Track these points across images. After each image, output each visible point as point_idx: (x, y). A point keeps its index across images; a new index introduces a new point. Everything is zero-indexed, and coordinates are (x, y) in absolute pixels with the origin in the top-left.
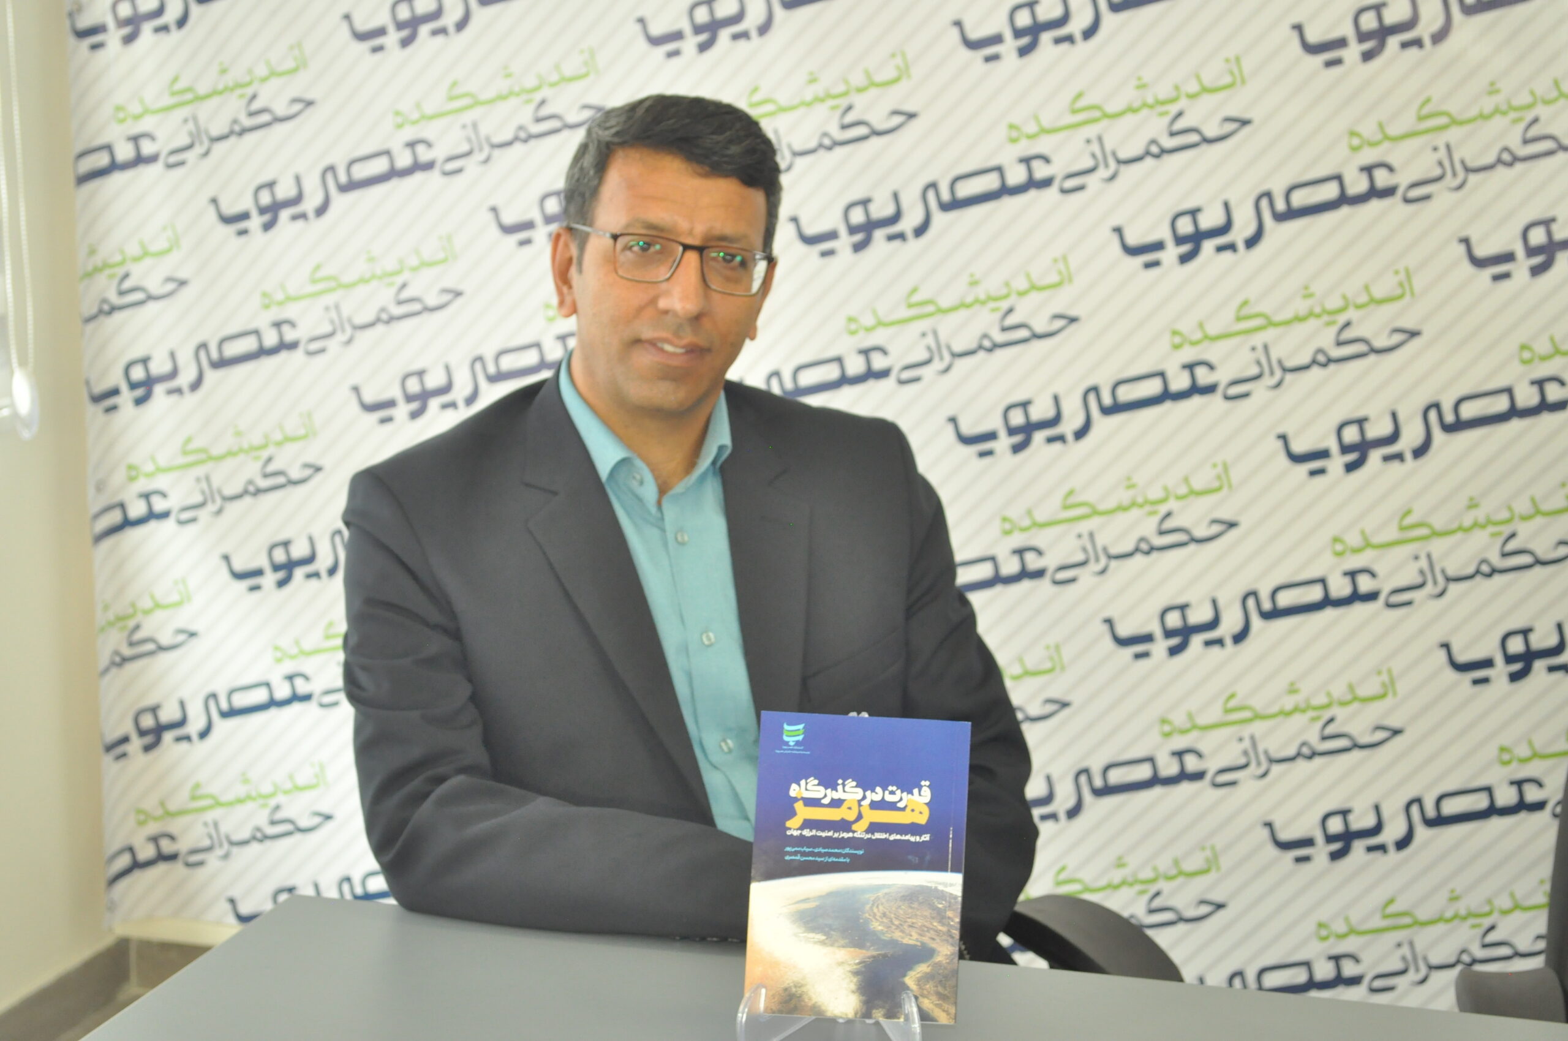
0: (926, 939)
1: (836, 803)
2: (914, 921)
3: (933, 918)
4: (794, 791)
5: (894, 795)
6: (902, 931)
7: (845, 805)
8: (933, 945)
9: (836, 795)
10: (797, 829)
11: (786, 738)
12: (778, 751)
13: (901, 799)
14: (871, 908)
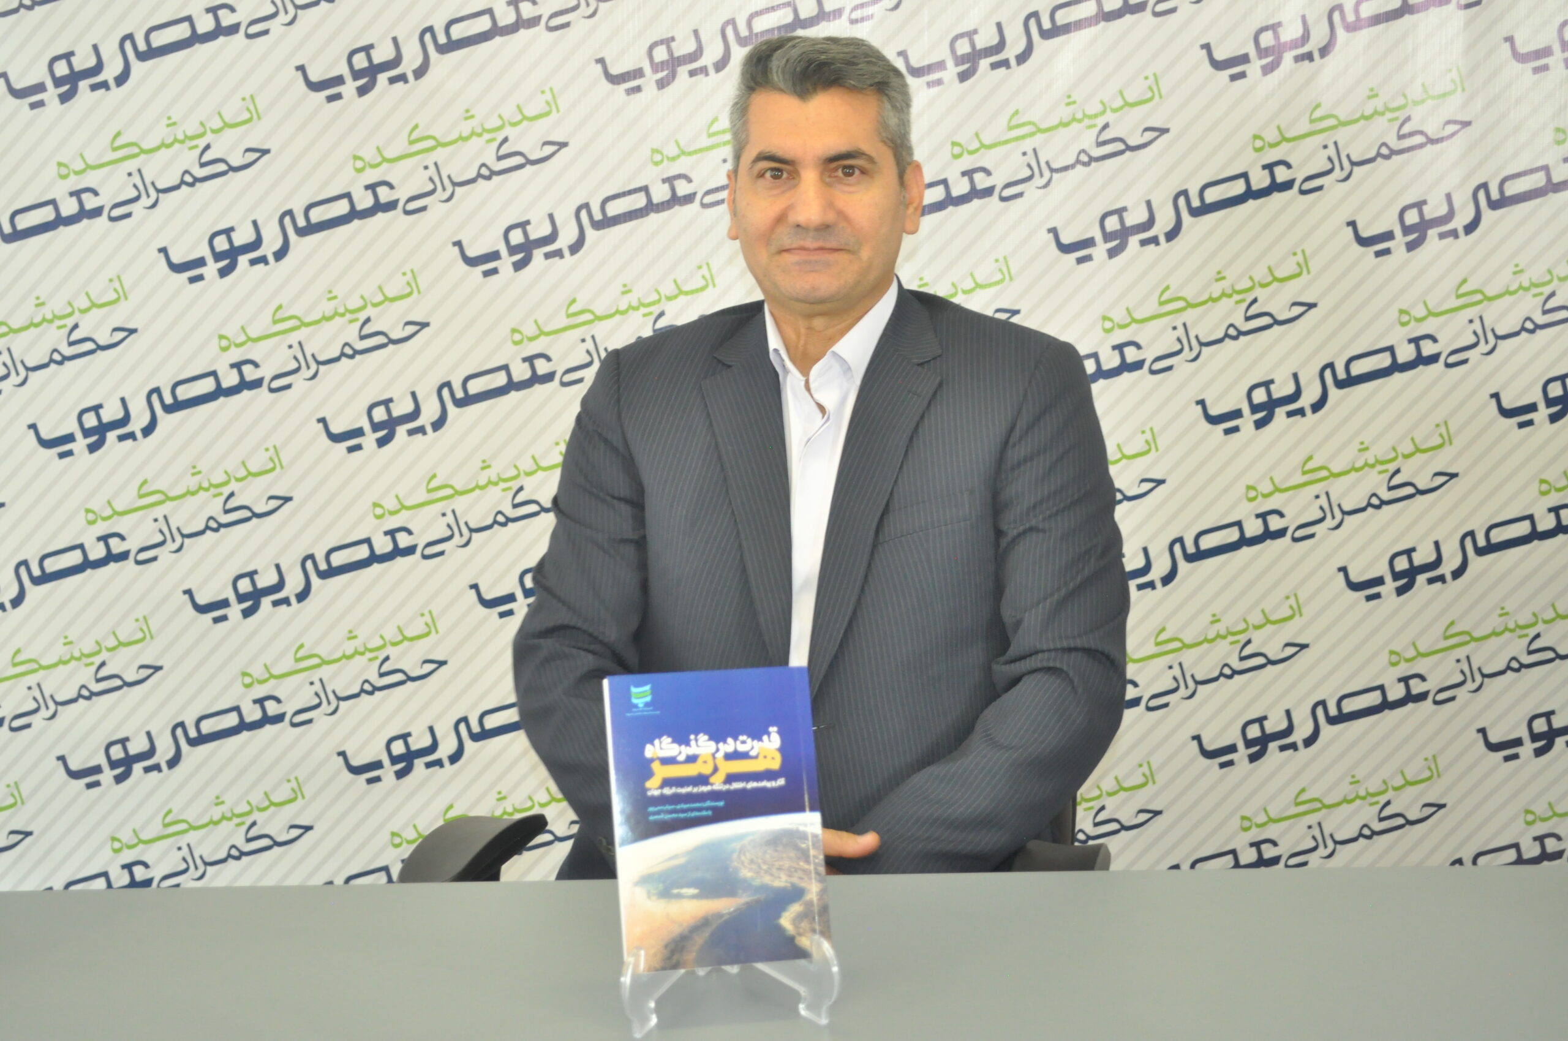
0: (795, 880)
1: (692, 759)
2: (781, 863)
3: (799, 858)
4: (650, 751)
5: (745, 744)
6: (772, 875)
7: (700, 761)
8: (803, 884)
9: (692, 750)
10: (657, 789)
11: (634, 701)
12: (628, 715)
13: (753, 748)
14: (739, 857)
